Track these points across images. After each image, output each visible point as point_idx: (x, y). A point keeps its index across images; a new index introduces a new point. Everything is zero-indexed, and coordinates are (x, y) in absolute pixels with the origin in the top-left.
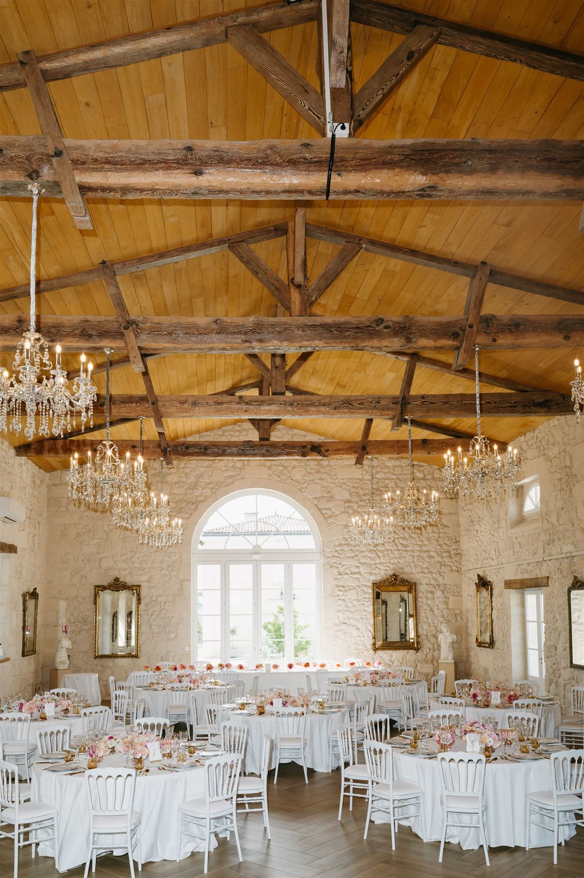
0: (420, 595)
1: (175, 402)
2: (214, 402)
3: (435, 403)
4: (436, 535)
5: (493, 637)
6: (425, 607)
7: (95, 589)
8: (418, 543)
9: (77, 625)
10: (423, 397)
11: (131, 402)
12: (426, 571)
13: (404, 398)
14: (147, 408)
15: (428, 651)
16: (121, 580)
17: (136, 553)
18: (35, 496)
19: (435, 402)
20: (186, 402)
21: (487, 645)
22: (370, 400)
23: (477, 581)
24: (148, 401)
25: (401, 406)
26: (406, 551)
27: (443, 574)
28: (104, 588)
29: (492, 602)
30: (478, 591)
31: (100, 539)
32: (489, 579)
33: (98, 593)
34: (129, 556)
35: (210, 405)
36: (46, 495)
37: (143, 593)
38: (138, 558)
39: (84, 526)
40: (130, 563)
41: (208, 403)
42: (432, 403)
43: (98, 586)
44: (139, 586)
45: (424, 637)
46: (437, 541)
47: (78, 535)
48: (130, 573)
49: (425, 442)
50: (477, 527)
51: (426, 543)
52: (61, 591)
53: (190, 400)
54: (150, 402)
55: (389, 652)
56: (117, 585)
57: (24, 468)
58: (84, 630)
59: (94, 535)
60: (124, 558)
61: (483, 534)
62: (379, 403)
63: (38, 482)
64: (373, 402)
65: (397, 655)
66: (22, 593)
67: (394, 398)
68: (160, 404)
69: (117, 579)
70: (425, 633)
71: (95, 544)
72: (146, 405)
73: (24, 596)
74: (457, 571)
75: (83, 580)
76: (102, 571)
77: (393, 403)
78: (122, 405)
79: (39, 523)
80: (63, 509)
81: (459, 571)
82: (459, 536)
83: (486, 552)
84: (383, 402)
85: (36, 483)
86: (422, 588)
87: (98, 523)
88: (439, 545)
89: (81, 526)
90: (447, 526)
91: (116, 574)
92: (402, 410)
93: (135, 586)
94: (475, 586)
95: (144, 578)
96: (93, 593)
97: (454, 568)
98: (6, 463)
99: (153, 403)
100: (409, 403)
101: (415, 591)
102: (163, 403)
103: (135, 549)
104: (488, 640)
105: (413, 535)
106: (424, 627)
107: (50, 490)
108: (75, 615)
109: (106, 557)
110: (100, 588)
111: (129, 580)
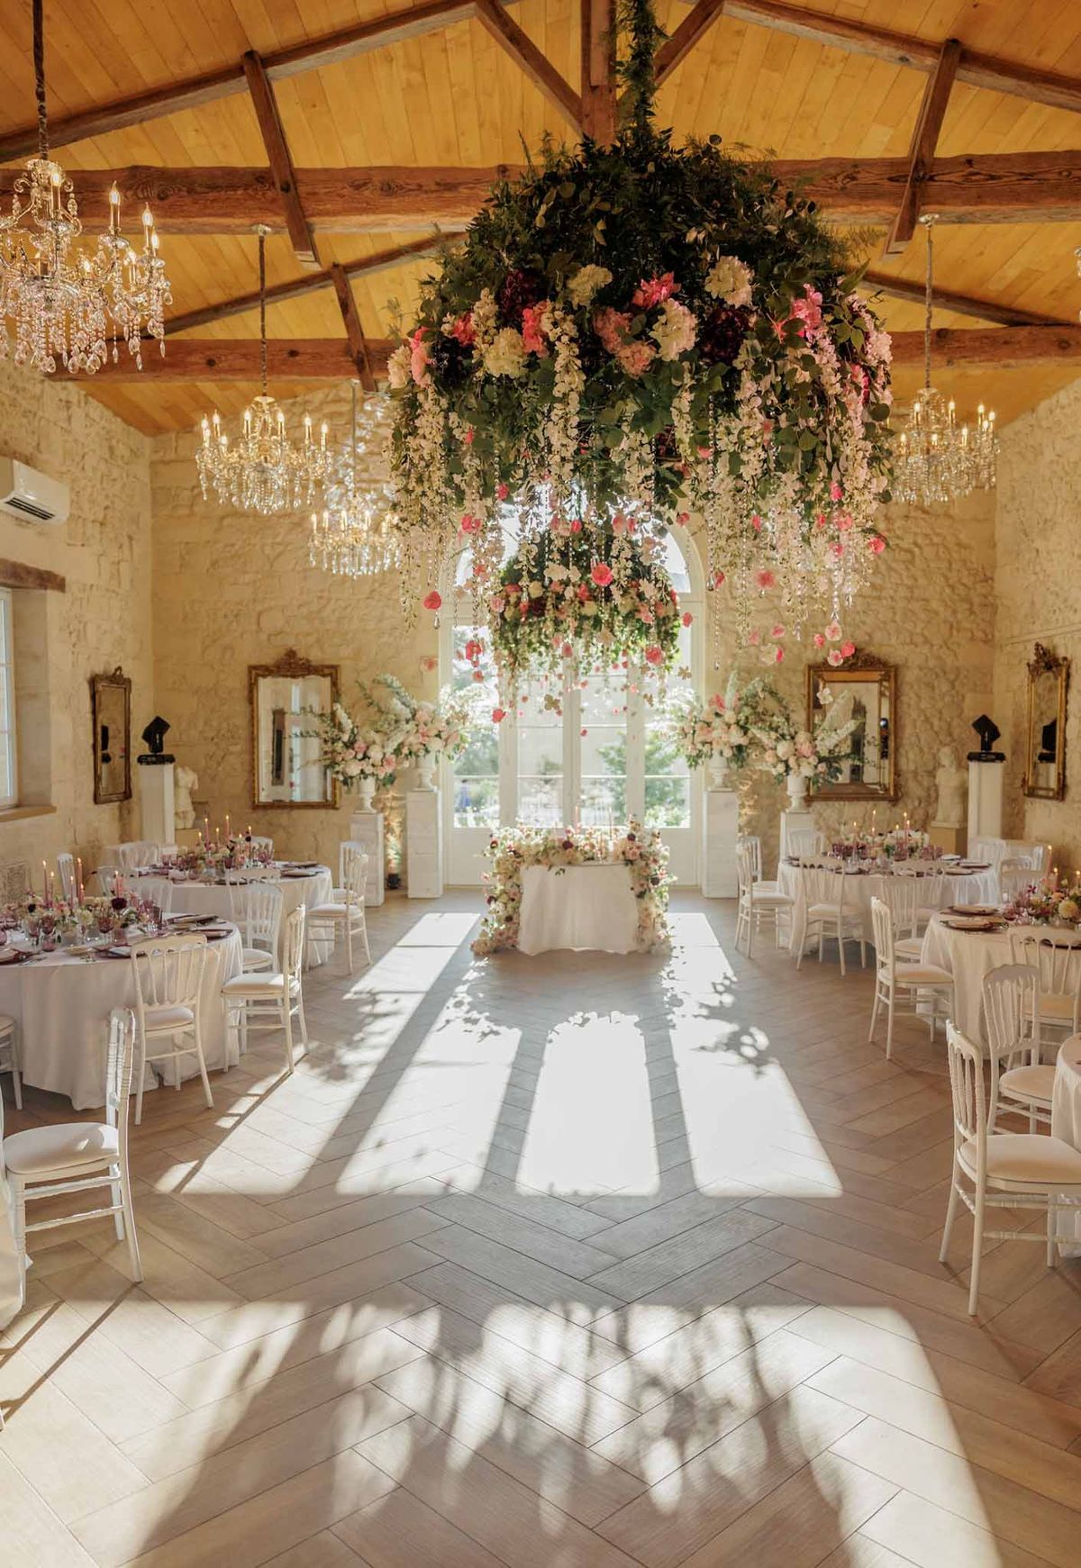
0: (905, 689)
1: (339, 185)
2: (438, 184)
3: (1000, 177)
4: (944, 565)
5: (1064, 776)
6: (914, 715)
7: (250, 672)
8: (906, 581)
9: (217, 744)
10: (969, 161)
11: (233, 187)
12: (919, 640)
13: (920, 163)
14: (274, 201)
15: (917, 803)
16: (301, 654)
17: (329, 600)
18: (115, 480)
19: (1001, 173)
20: (365, 184)
21: (1051, 794)
22: (832, 171)
23: (1033, 658)
24: (273, 184)
25: (912, 186)
26: (879, 598)
27: (954, 647)
28: (267, 671)
29: (1067, 702)
30: (1033, 681)
31: (257, 572)
32: (1061, 653)
33: (256, 680)
34: (314, 607)
35: (426, 192)
36: (147, 480)
37: (346, 679)
38: (334, 611)
39: (226, 546)
40: (317, 622)
41: (420, 186)
42: (992, 178)
43: (255, 668)
44: (335, 668)
45: (910, 776)
46: (947, 579)
47: (214, 564)
48: (318, 641)
49: (942, 334)
50: (1039, 544)
51: (922, 581)
52: (184, 677)
53: (377, 180)
54: (278, 185)
55: (837, 804)
56: (292, 666)
57: (77, 412)
58: (232, 753)
59: (245, 563)
60: (304, 610)
61: (1054, 556)
62: (854, 179)
63: (121, 450)
64: (840, 178)
65: (852, 810)
66: (88, 676)
67: (892, 163)
68: (302, 189)
69: (291, 654)
70: (912, 767)
71: (247, 584)
72: (270, 194)
73: (93, 682)
74: (985, 642)
75: (228, 655)
76: (264, 636)
77: (891, 179)
78: (211, 195)
79: (131, 538)
80: (184, 511)
81: (988, 641)
82: (994, 567)
83: (1057, 595)
84: (865, 177)
85: (117, 452)
86: (909, 676)
87: (253, 541)
88: (949, 586)
89: (220, 546)
90: (966, 547)
91: (291, 642)
92: (914, 194)
93: (328, 667)
94: (1025, 670)
95: (345, 652)
96: (245, 682)
97: (979, 635)
98: (13, 387)
99: (286, 189)
100: (931, 179)
101: (896, 681)
102: (309, 189)
103: (326, 594)
104: (1053, 784)
105: (894, 565)
106: (911, 755)
107: (154, 474)
108: (215, 723)
109: (271, 609)
110: (257, 672)
111: (316, 656)
